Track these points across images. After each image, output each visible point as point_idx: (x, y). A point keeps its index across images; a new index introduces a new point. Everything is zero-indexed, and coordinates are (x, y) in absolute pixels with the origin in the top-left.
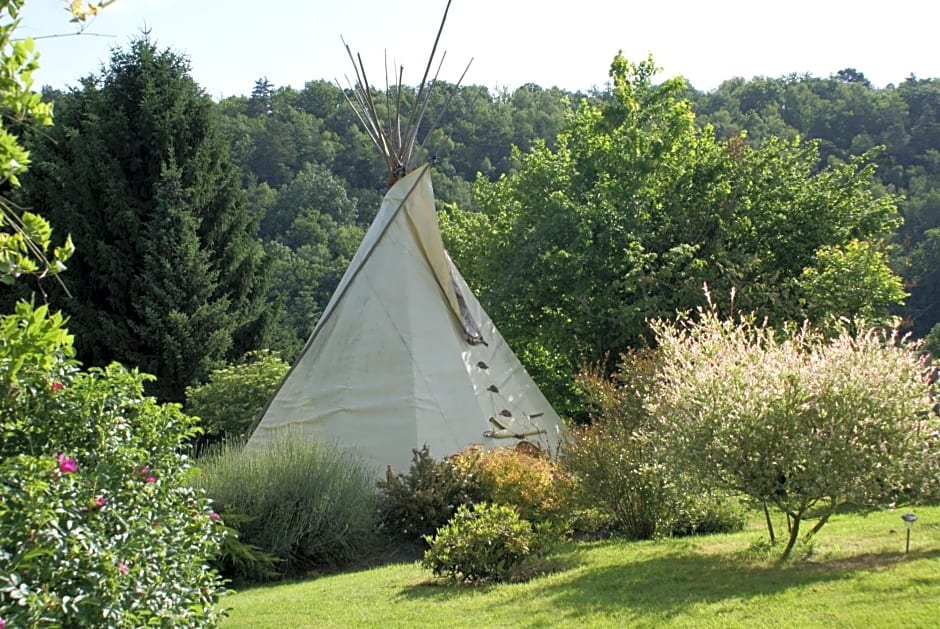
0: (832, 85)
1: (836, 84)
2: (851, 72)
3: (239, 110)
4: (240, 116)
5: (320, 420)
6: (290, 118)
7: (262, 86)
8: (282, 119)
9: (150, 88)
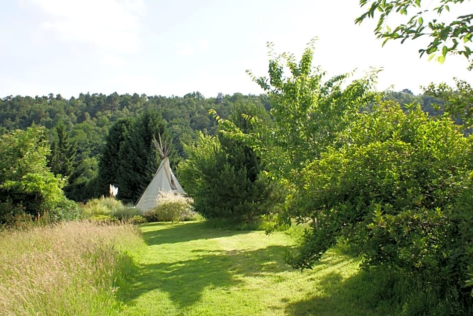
0: (400, 94)
1: (401, 94)
2: (407, 90)
3: (213, 102)
4: (213, 104)
5: (146, 202)
6: (228, 105)
7: (220, 95)
8: (225, 105)
9: (151, 121)
